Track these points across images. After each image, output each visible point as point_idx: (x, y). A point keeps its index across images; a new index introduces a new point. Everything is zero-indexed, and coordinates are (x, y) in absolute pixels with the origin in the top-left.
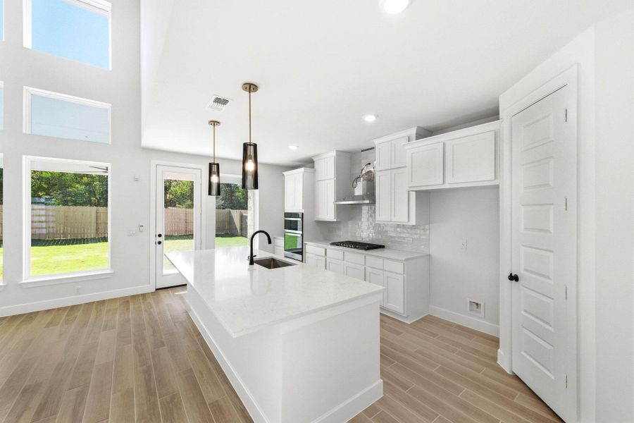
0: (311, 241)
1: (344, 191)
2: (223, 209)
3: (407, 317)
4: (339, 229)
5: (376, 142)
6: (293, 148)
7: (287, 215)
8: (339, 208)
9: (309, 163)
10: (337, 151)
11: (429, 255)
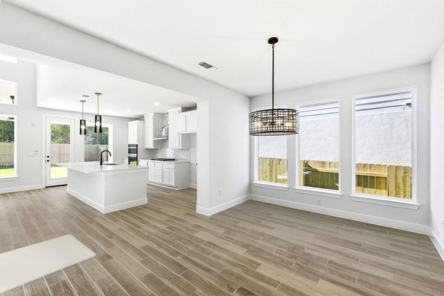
0: (142, 159)
1: (157, 133)
2: (93, 144)
3: (177, 187)
4: (158, 153)
5: (169, 111)
6: (129, 111)
7: (129, 146)
8: (155, 142)
9: (141, 118)
10: (154, 113)
11: (190, 162)
